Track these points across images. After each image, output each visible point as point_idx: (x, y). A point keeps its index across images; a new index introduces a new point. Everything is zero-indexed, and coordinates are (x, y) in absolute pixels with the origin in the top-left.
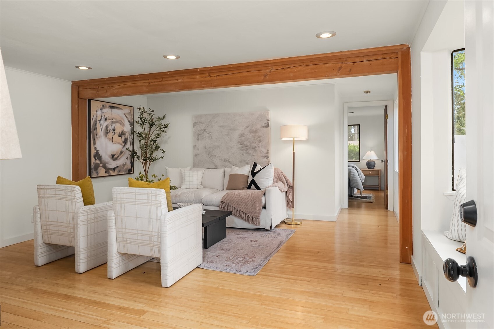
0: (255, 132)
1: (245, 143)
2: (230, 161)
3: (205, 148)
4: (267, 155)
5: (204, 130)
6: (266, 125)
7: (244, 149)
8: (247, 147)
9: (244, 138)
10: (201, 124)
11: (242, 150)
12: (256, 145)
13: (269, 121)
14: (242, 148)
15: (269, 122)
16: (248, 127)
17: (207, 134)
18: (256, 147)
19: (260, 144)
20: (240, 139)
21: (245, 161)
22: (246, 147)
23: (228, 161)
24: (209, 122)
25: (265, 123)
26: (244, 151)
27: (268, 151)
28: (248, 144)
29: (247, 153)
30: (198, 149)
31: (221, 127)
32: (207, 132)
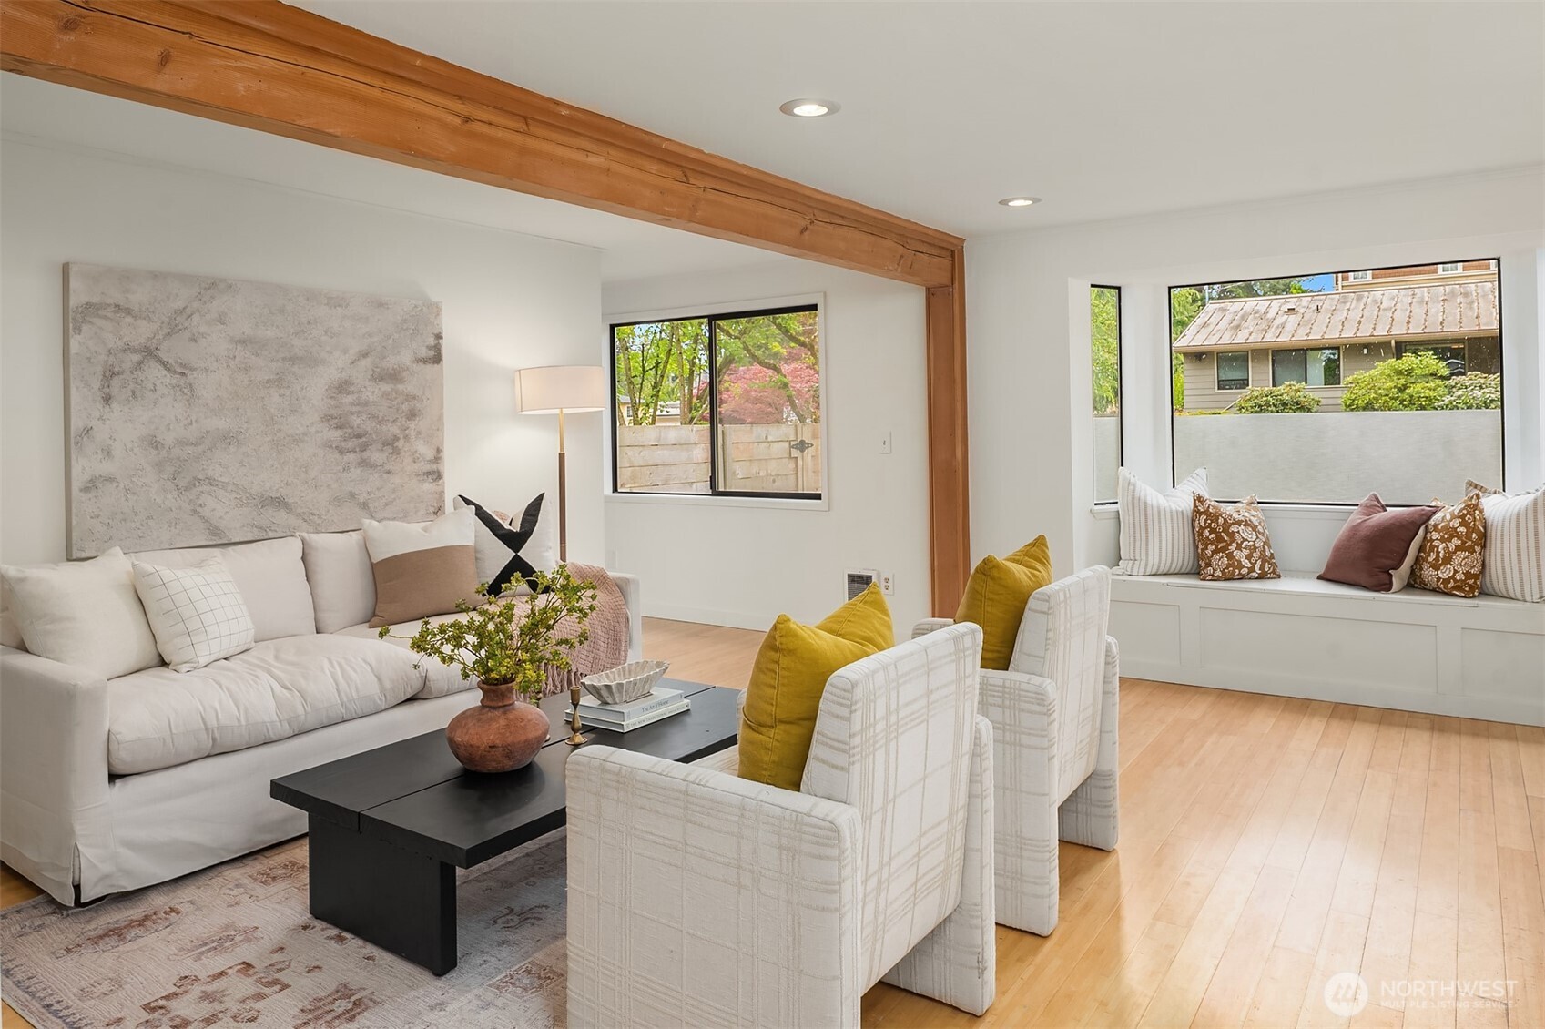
0: (395, 376)
1: (356, 421)
2: (291, 501)
3: (155, 444)
4: (434, 467)
5: (149, 353)
6: (432, 353)
7: (350, 444)
8: (364, 439)
9: (350, 399)
10: (129, 320)
11: (342, 452)
12: (398, 432)
13: (440, 341)
14: (343, 444)
15: (445, 344)
16: (364, 355)
17: (164, 372)
18: (396, 439)
19: (412, 425)
20: (333, 402)
21: (352, 496)
22: (359, 436)
23: (280, 503)
24: (180, 312)
25: (430, 348)
26: (351, 457)
27: (439, 451)
28: (369, 426)
29: (364, 464)
30: (108, 453)
31: (243, 342)
32: (165, 364)
